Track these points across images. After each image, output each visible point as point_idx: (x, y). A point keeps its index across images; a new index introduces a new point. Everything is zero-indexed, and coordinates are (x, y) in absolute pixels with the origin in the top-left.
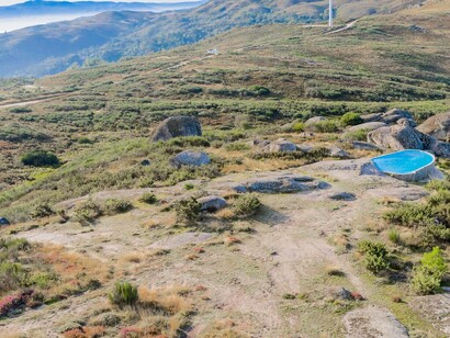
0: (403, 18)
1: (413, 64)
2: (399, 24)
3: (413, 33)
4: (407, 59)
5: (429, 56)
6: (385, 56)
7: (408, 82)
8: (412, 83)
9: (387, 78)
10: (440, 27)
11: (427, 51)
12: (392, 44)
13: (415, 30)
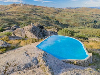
0: (5, 12)
1: (9, 21)
2: (4, 13)
3: (7, 15)
4: (7, 20)
5: (12, 19)
6: (2, 20)
7: (8, 24)
8: (9, 25)
9: (4, 24)
10: (13, 14)
11: (11, 18)
12: (4, 17)
13: (8, 14)
